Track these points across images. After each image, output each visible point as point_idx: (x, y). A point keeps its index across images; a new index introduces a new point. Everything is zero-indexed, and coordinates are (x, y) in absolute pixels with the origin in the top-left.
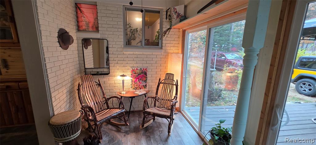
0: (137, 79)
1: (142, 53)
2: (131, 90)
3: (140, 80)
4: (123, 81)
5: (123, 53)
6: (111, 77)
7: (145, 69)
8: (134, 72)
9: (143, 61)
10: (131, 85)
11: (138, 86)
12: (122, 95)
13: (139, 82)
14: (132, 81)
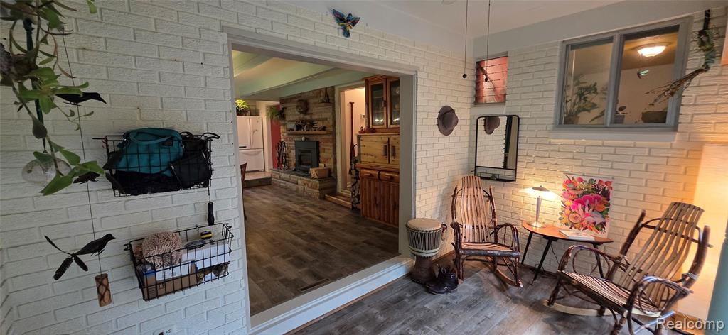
0: (577, 202)
1: (600, 142)
2: (558, 224)
3: (587, 209)
4: (539, 200)
5: (550, 142)
6: (516, 189)
7: (606, 183)
8: (572, 186)
9: (601, 163)
10: (561, 214)
11: (580, 219)
12: (533, 230)
13: (584, 212)
14: (565, 206)
